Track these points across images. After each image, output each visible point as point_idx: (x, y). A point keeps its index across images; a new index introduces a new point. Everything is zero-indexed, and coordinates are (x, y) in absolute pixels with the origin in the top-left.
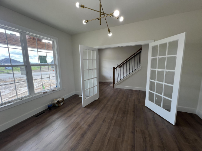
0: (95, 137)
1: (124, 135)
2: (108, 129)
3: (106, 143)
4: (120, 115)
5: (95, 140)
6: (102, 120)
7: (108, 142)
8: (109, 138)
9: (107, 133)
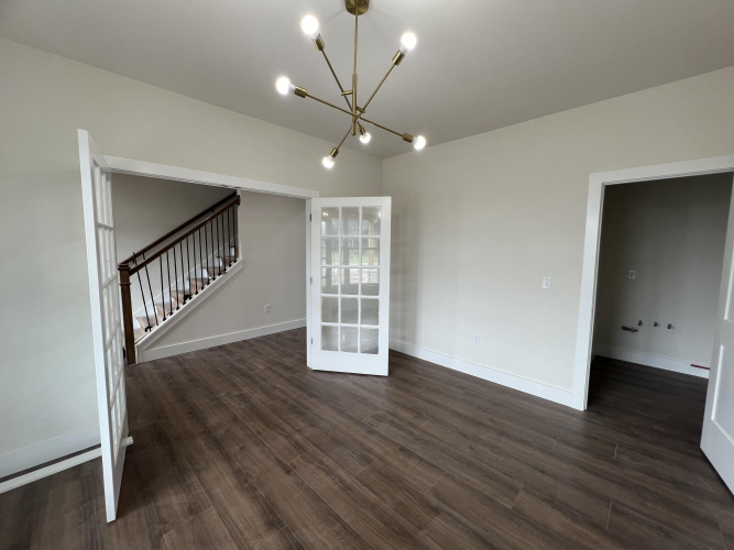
0: (338, 519)
1: (369, 450)
2: (329, 472)
3: (372, 497)
4: (302, 424)
5: (347, 521)
6: (283, 473)
7: (371, 490)
8: (362, 482)
9: (342, 481)
